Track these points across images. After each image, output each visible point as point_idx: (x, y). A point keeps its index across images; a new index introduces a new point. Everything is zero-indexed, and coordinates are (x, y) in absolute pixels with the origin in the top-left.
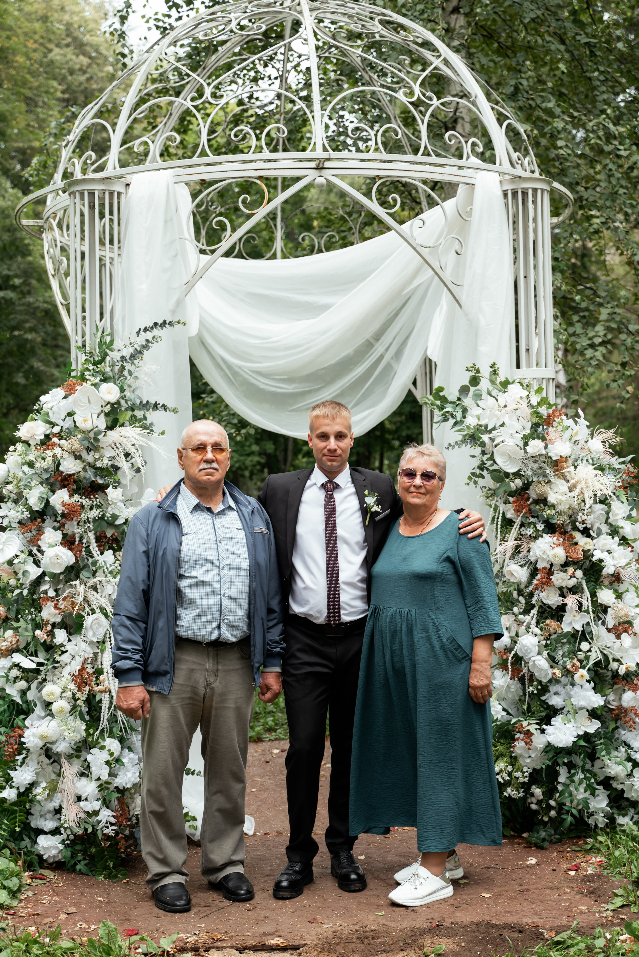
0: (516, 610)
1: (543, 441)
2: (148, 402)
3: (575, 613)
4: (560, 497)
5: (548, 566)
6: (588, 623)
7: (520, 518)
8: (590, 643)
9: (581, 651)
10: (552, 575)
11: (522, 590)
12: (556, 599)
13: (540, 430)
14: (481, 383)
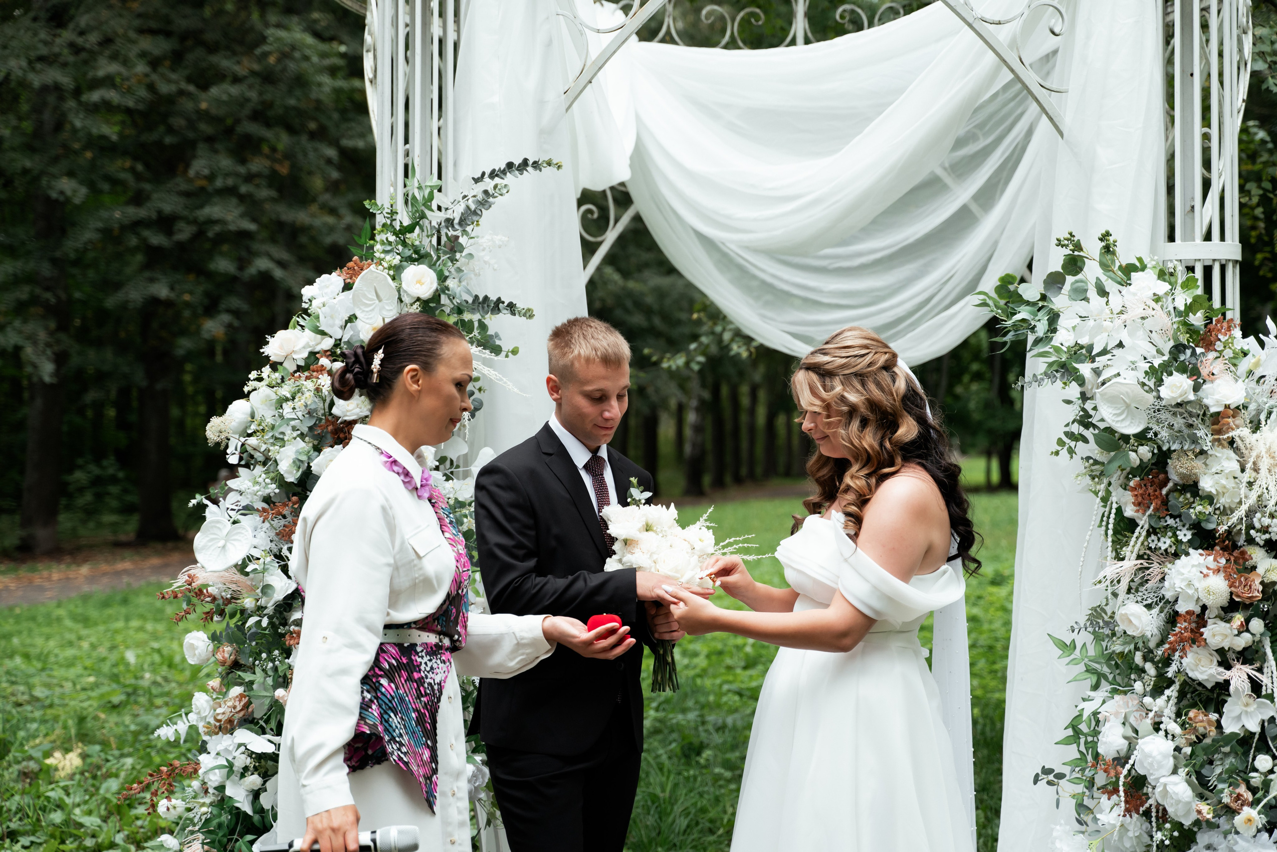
0: (1138, 686)
1: (1191, 377)
2: (486, 298)
3: (1245, 700)
4: (1224, 482)
5: (1198, 610)
6: (1272, 719)
7: (1145, 518)
8: (1274, 757)
9: (1255, 770)
10: (1205, 626)
11: (1151, 651)
12: (1212, 671)
13: (1184, 357)
14: (1085, 268)
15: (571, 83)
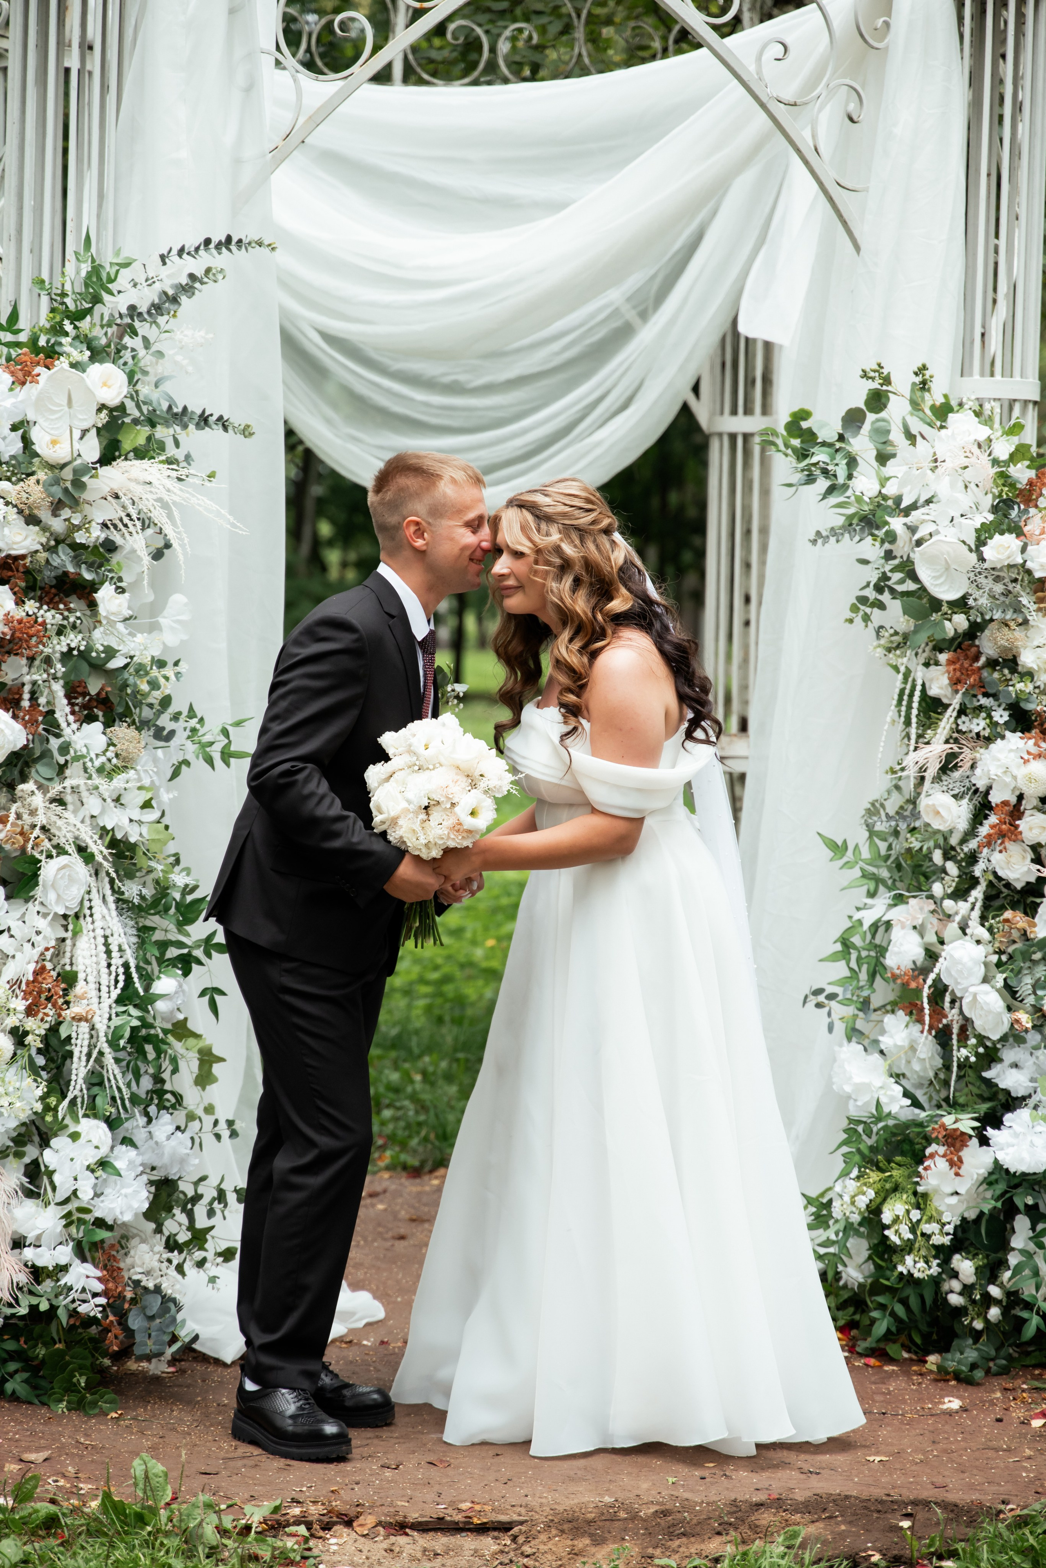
0: (937, 889)
1: (1018, 536)
2: (185, 408)
5: (1013, 800)
7: (959, 696)
10: (1020, 819)
11: (953, 848)
12: (1025, 869)
13: (1014, 513)
14: (890, 406)
15: (277, 140)
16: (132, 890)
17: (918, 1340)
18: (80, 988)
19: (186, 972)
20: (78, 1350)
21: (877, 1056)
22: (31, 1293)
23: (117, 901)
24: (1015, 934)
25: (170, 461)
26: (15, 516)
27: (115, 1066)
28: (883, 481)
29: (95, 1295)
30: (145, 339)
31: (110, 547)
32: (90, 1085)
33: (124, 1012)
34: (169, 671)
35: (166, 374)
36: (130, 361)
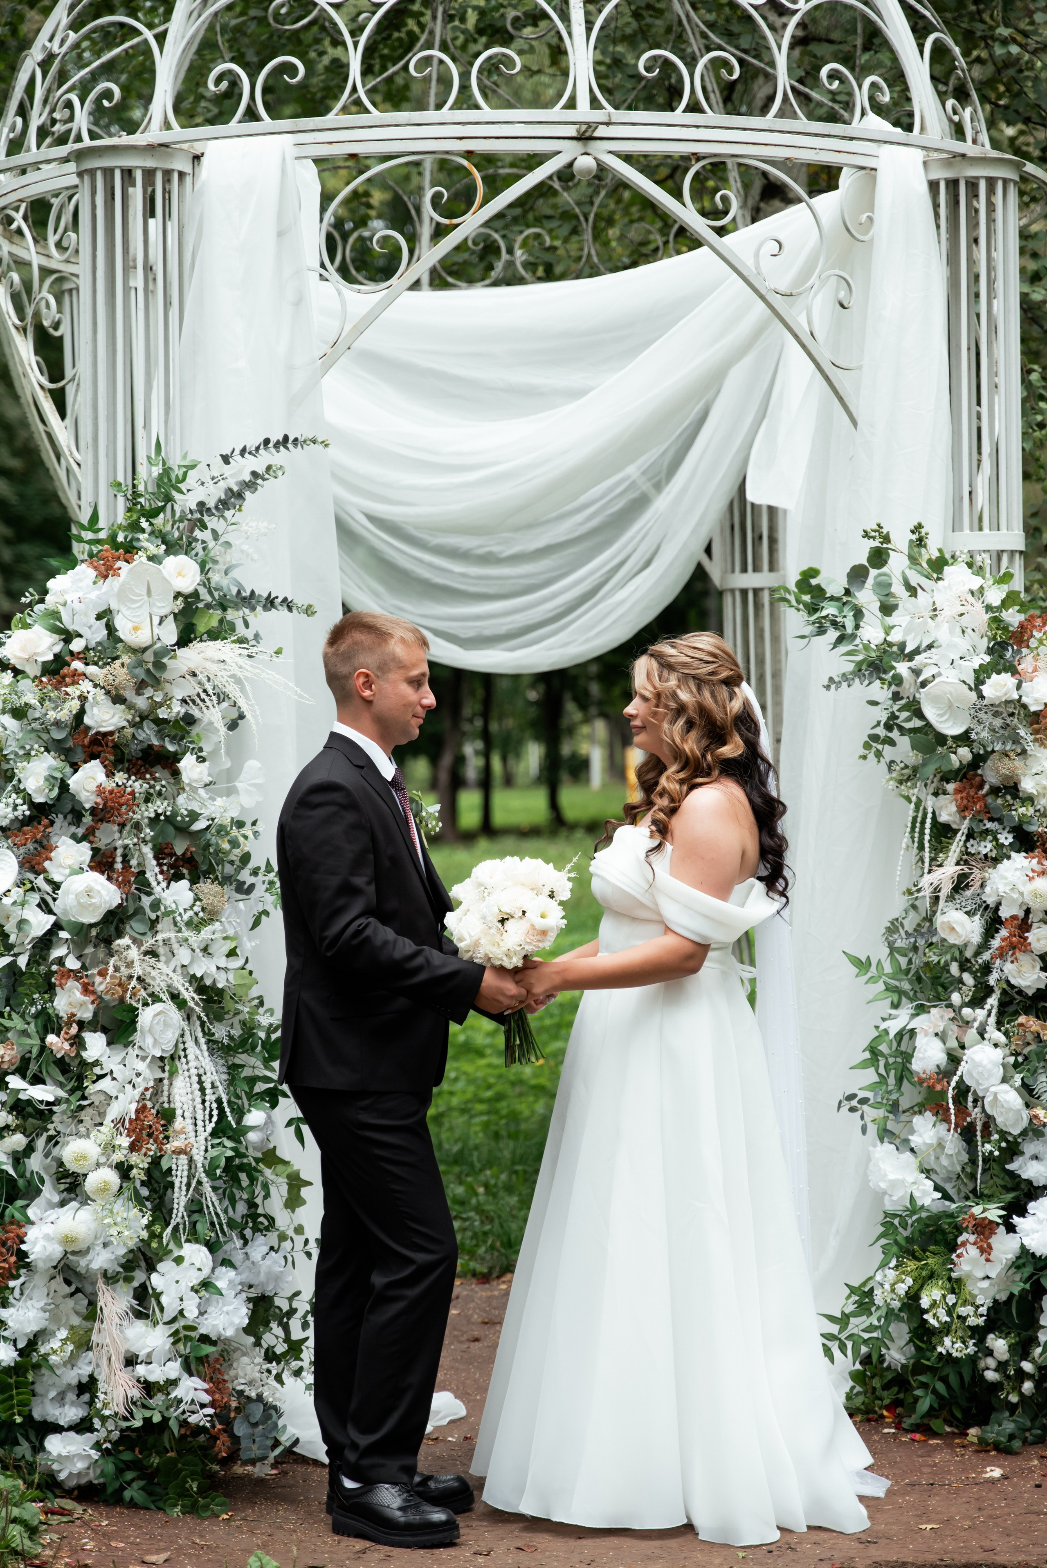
0: (956, 998)
1: (1013, 675)
2: (253, 592)
4: (1045, 782)
5: (1021, 914)
7: (967, 821)
10: (1028, 931)
11: (968, 960)
12: (1036, 976)
13: (1008, 654)
14: (890, 561)
15: (326, 348)
16: (220, 1032)
17: (959, 1415)
18: (178, 1123)
19: (274, 1105)
20: (189, 1457)
21: (908, 1154)
22: (144, 1406)
23: (208, 1042)
24: (1029, 1037)
25: (241, 641)
26: (103, 697)
27: (212, 1194)
28: (888, 630)
29: (203, 1406)
30: (214, 532)
31: (190, 720)
32: (191, 1213)
33: (219, 1144)
34: (248, 831)
35: (234, 562)
36: (201, 553)
